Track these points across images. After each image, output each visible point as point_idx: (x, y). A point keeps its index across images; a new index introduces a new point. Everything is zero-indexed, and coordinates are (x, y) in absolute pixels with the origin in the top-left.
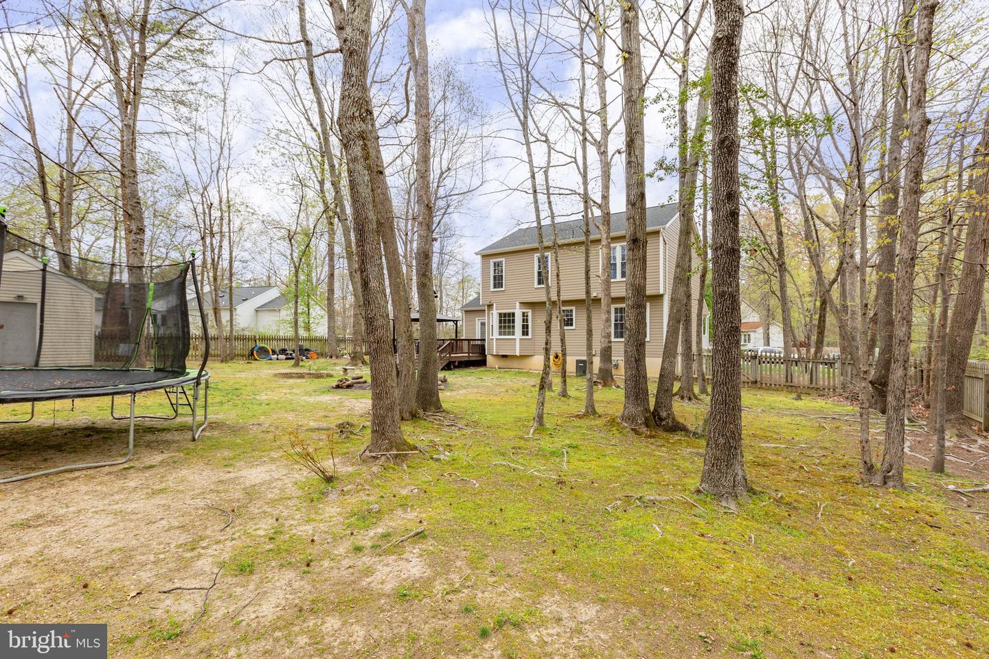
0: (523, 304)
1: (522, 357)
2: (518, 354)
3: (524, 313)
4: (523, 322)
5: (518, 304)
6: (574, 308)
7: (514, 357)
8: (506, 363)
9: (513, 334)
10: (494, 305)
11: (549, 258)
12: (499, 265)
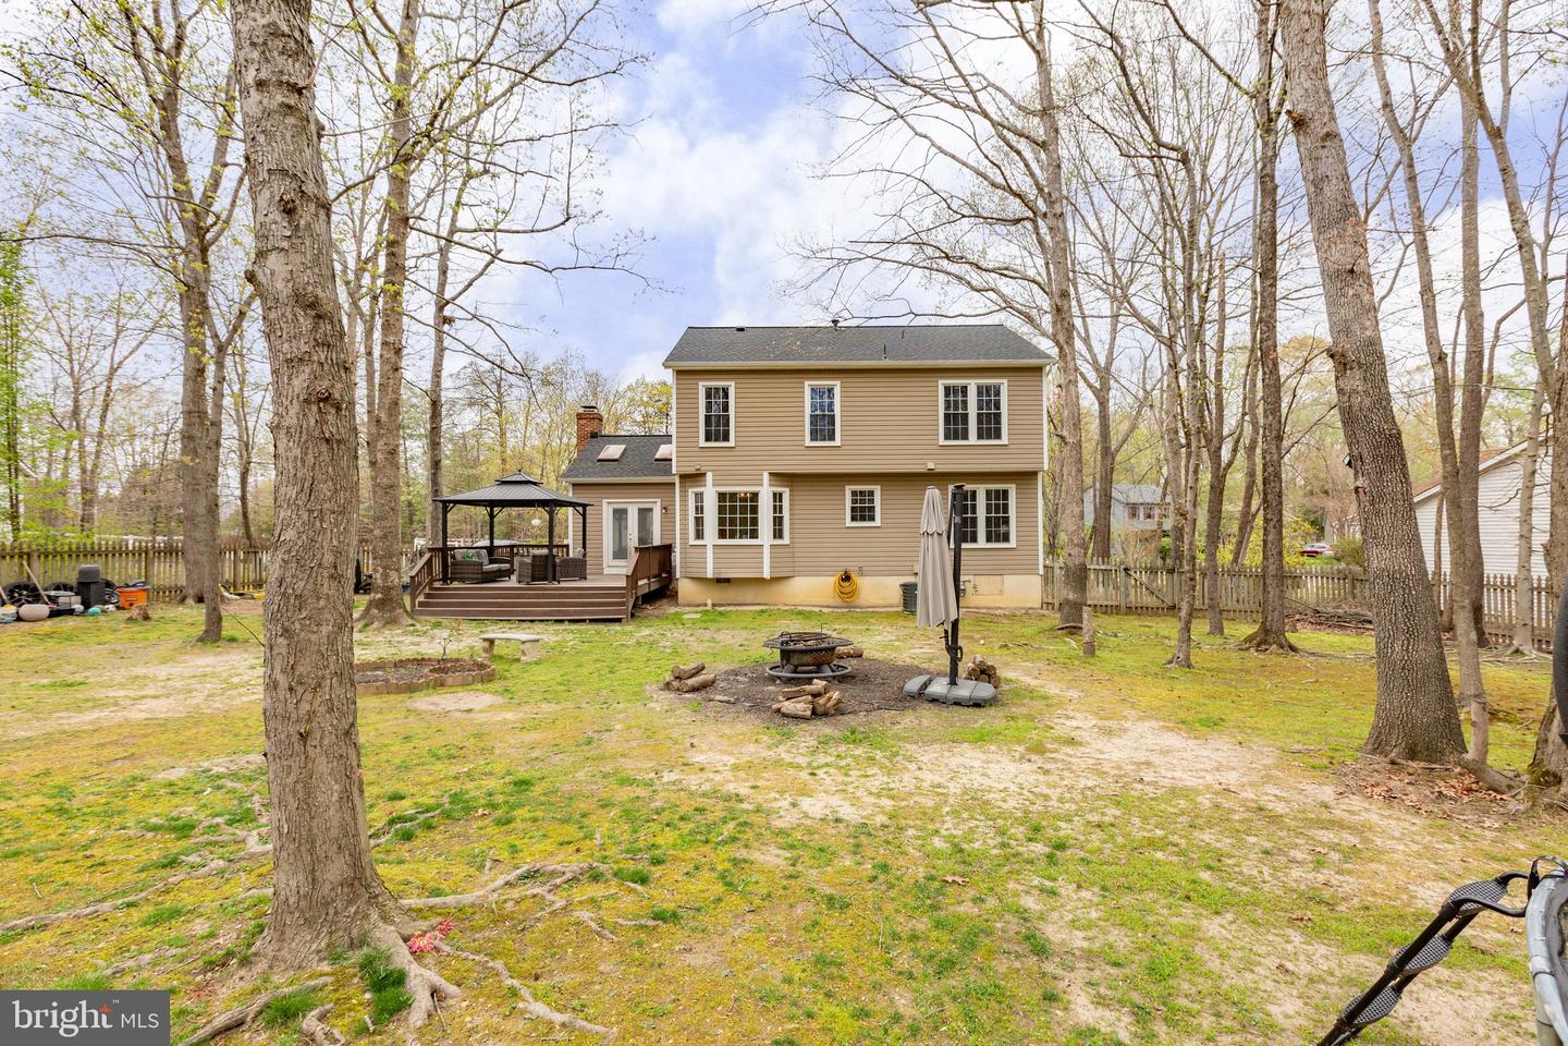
0: (779, 477)
1: (775, 580)
2: (767, 575)
3: (775, 494)
4: (775, 512)
5: (766, 476)
6: (877, 489)
7: (761, 581)
8: (730, 594)
9: (754, 535)
10: (709, 476)
11: (837, 392)
12: (717, 396)
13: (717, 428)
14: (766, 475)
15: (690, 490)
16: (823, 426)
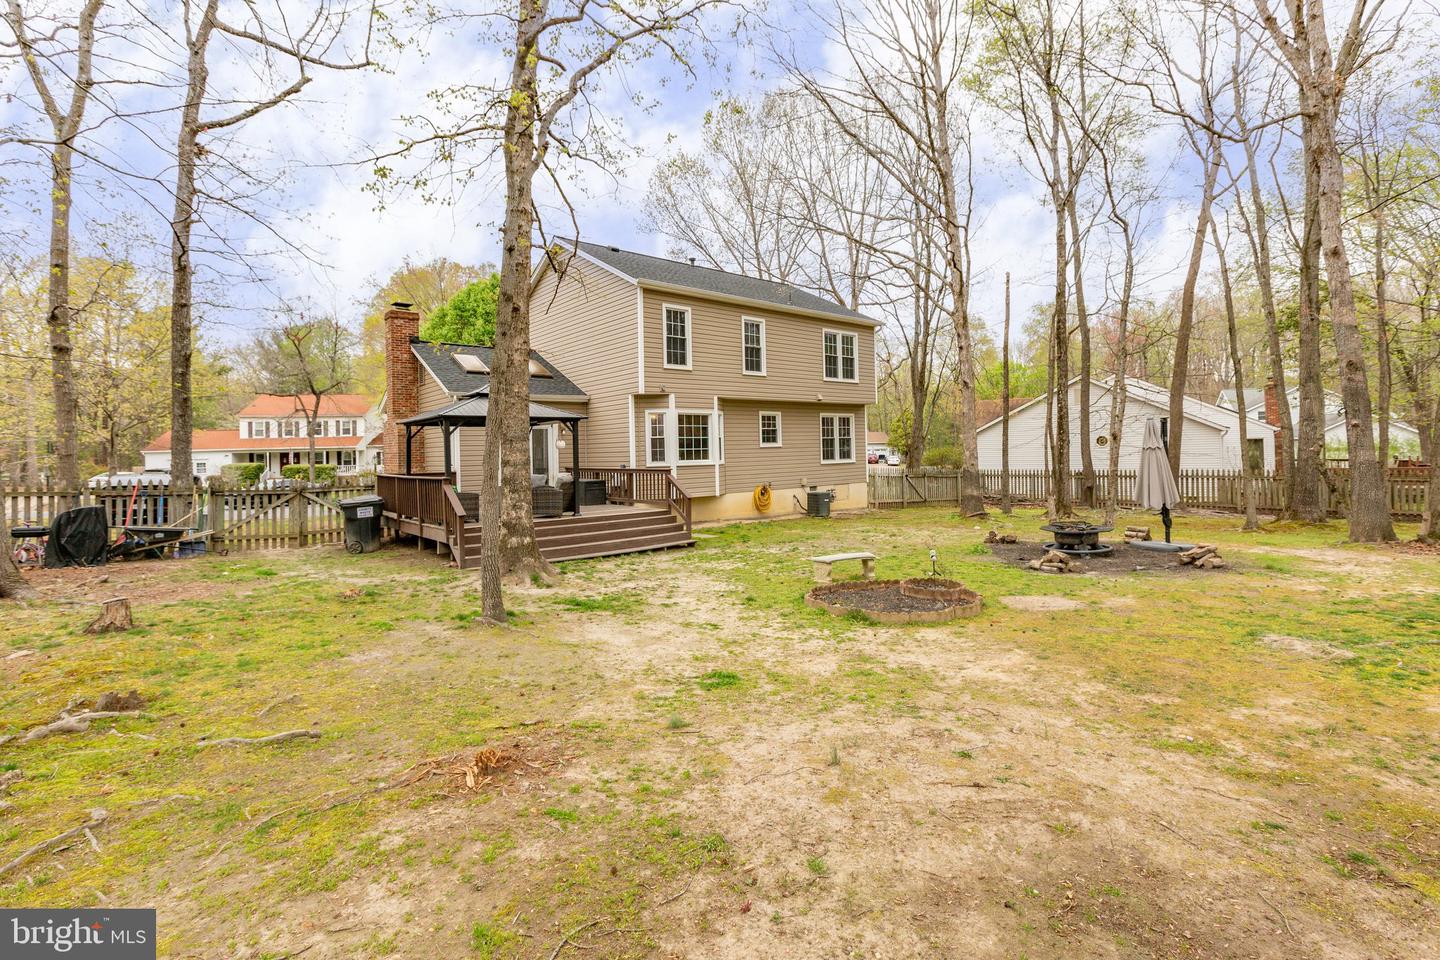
0: (725, 402)
2: (718, 493)
5: (715, 400)
6: (778, 415)
9: (706, 455)
10: (672, 398)
11: (763, 328)
12: (676, 317)
13: (676, 350)
14: (716, 398)
15: (647, 412)
16: (753, 359)
